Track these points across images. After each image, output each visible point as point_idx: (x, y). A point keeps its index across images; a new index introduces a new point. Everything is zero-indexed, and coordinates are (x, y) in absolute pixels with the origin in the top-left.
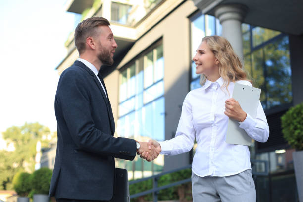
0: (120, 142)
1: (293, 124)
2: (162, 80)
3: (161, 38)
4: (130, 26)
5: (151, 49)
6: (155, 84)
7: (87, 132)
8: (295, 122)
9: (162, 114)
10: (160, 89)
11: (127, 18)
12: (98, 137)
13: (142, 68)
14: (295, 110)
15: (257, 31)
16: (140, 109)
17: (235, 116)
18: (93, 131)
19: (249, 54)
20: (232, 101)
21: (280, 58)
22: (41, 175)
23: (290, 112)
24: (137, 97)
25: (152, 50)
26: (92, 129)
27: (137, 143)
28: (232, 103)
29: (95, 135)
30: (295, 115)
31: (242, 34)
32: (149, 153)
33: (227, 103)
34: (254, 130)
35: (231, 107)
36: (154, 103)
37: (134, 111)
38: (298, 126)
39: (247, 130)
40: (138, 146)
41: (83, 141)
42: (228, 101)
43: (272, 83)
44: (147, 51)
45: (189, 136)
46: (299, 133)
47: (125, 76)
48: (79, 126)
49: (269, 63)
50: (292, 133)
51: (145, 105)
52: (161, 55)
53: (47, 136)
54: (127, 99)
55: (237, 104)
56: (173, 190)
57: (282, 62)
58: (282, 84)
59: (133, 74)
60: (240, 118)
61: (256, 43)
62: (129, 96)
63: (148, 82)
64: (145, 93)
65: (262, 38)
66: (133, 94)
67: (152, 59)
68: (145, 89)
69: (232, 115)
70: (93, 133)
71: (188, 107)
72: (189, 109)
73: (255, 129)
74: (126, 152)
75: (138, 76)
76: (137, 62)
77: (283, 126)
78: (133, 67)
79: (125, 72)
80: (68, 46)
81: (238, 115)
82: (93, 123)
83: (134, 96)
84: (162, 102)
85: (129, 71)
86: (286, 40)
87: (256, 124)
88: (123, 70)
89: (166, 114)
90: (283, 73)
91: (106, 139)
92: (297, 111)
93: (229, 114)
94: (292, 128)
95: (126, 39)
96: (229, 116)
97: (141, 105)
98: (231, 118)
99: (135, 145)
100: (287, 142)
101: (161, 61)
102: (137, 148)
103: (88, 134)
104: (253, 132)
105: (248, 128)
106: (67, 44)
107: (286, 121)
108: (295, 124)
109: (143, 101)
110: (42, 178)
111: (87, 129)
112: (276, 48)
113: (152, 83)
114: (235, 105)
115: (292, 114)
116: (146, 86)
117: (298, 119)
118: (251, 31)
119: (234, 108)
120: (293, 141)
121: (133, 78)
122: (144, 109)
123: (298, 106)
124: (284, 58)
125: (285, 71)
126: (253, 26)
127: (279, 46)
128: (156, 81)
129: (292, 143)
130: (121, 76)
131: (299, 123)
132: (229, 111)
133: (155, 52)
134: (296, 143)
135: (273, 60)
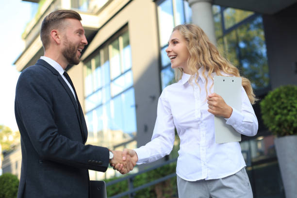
0: (90, 150)
1: (273, 109)
2: (130, 70)
3: (126, 25)
4: (92, 13)
5: (115, 37)
6: (122, 74)
7: (49, 138)
8: (275, 107)
9: (132, 106)
10: (128, 80)
11: (88, 5)
12: (62, 143)
13: (107, 58)
14: (274, 95)
15: (229, 12)
16: (108, 102)
17: (221, 113)
18: (56, 136)
19: (222, 37)
20: (215, 96)
21: (253, 39)
22: (4, 182)
23: (269, 96)
24: (104, 90)
25: (117, 38)
26: (55, 134)
27: (110, 153)
28: (216, 98)
29: (59, 141)
30: (274, 100)
31: (214, 15)
32: (124, 165)
33: (210, 99)
34: (243, 125)
35: (215, 103)
36: (123, 96)
37: (101, 105)
38: (279, 111)
39: (235, 126)
40: (111, 156)
41: (45, 149)
42: (210, 97)
43: (246, 65)
44: (112, 39)
45: (168, 138)
46: (280, 119)
47: (90, 67)
48: (39, 132)
49: (242, 45)
50: (272, 119)
51: (113, 98)
52: (127, 43)
53: (8, 138)
54: (94, 93)
55: (220, 99)
56: (149, 189)
57: (256, 43)
58: (256, 65)
59: (98, 65)
60: (226, 114)
61: (228, 25)
62: (95, 89)
63: (115, 73)
64: (112, 85)
65: (233, 19)
66: (99, 86)
67: (117, 48)
68: (112, 81)
69: (218, 112)
70: (56, 139)
71: (165, 106)
72: (167, 108)
73: (243, 123)
74: (97, 162)
75: (104, 67)
76: (102, 52)
77: (262, 112)
78: (97, 57)
79: (89, 63)
80: (26, 38)
81: (224, 111)
82: (56, 128)
83: (101, 89)
84: (131, 93)
85: (93, 62)
86: (260, 20)
87: (244, 118)
88: (87, 61)
89: (137, 106)
90: (257, 54)
91: (73, 146)
92: (276, 95)
93: (214, 111)
94: (272, 113)
95: (89, 28)
96: (214, 113)
97: (109, 98)
98: (217, 115)
99: (108, 155)
100: (268, 129)
101: (128, 49)
102: (110, 158)
103: (51, 139)
104: (241, 127)
105: (235, 123)
106: (25, 36)
107: (266, 106)
108: (275, 109)
109: (110, 94)
110: (5, 185)
111: (48, 135)
112: (249, 29)
113: (119, 74)
114: (218, 100)
115: (272, 99)
116: (113, 77)
117: (278, 104)
118: (222, 13)
119: (219, 103)
120: (274, 127)
121: (99, 70)
122: (112, 102)
123: (276, 90)
124: (257, 38)
125: (259, 52)
126: (224, 7)
127: (251, 26)
128: (123, 71)
129: (274, 130)
130: (85, 68)
131: (279, 107)
132: (214, 108)
133: (121, 40)
134: (277, 129)
135: (245, 41)
